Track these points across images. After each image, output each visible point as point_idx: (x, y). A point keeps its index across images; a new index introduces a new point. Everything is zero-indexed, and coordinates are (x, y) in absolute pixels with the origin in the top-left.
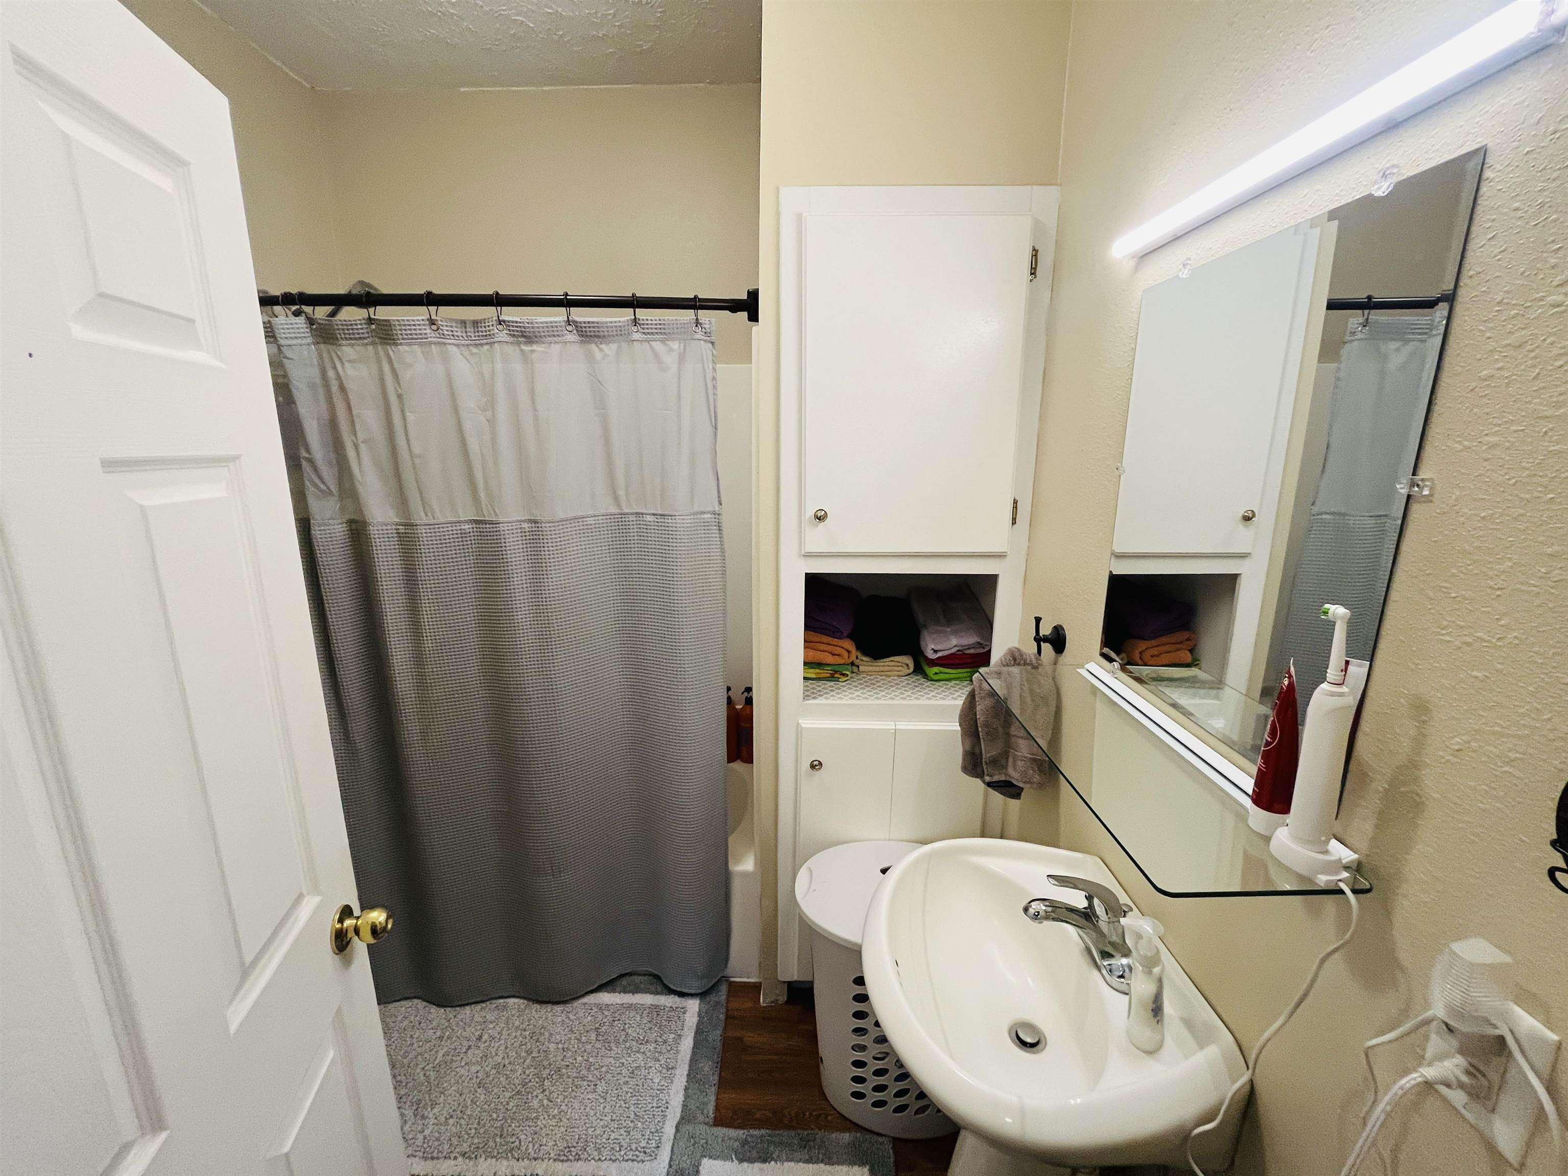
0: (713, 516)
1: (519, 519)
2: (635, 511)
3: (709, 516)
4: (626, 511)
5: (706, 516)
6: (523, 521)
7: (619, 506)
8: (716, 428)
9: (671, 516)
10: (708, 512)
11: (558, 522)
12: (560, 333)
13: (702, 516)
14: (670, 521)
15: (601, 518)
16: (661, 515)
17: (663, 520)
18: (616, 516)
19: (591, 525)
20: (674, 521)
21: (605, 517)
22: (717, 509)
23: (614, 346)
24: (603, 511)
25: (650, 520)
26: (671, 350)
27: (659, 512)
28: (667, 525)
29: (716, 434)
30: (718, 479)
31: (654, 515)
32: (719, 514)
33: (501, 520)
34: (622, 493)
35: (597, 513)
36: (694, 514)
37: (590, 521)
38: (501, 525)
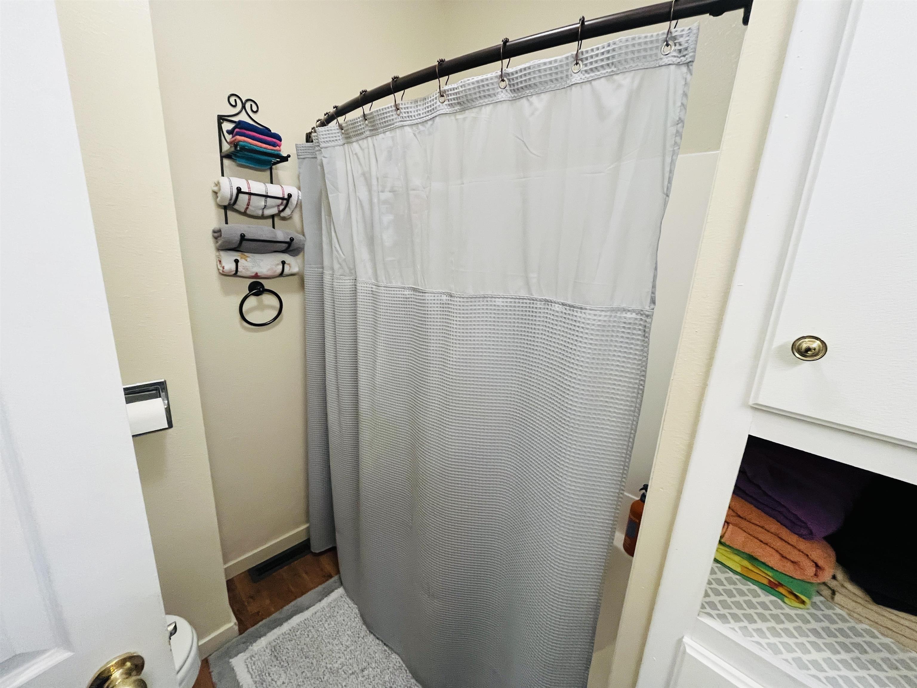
0: (639, 317)
1: (441, 291)
2: (544, 298)
3: (634, 315)
4: (535, 296)
5: (629, 315)
6: (444, 293)
7: (529, 291)
8: (668, 196)
9: (581, 308)
10: (633, 311)
11: (467, 298)
12: (491, 92)
13: (624, 315)
14: (579, 315)
15: (509, 300)
16: (570, 306)
17: (571, 313)
18: (525, 301)
19: (498, 306)
20: (584, 316)
21: (513, 300)
22: (647, 308)
23: (545, 97)
24: (512, 294)
25: (558, 309)
26: (620, 86)
27: (569, 302)
28: (575, 319)
29: (665, 204)
30: (656, 269)
31: (563, 304)
32: (647, 316)
33: (427, 290)
34: (533, 276)
35: (506, 295)
36: (613, 310)
37: (499, 302)
38: (427, 294)
